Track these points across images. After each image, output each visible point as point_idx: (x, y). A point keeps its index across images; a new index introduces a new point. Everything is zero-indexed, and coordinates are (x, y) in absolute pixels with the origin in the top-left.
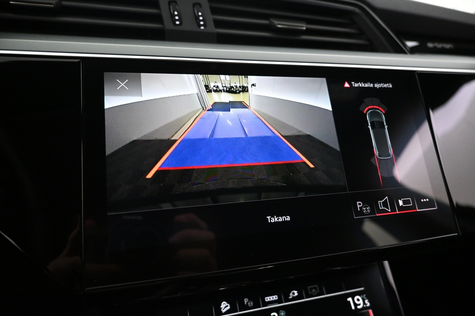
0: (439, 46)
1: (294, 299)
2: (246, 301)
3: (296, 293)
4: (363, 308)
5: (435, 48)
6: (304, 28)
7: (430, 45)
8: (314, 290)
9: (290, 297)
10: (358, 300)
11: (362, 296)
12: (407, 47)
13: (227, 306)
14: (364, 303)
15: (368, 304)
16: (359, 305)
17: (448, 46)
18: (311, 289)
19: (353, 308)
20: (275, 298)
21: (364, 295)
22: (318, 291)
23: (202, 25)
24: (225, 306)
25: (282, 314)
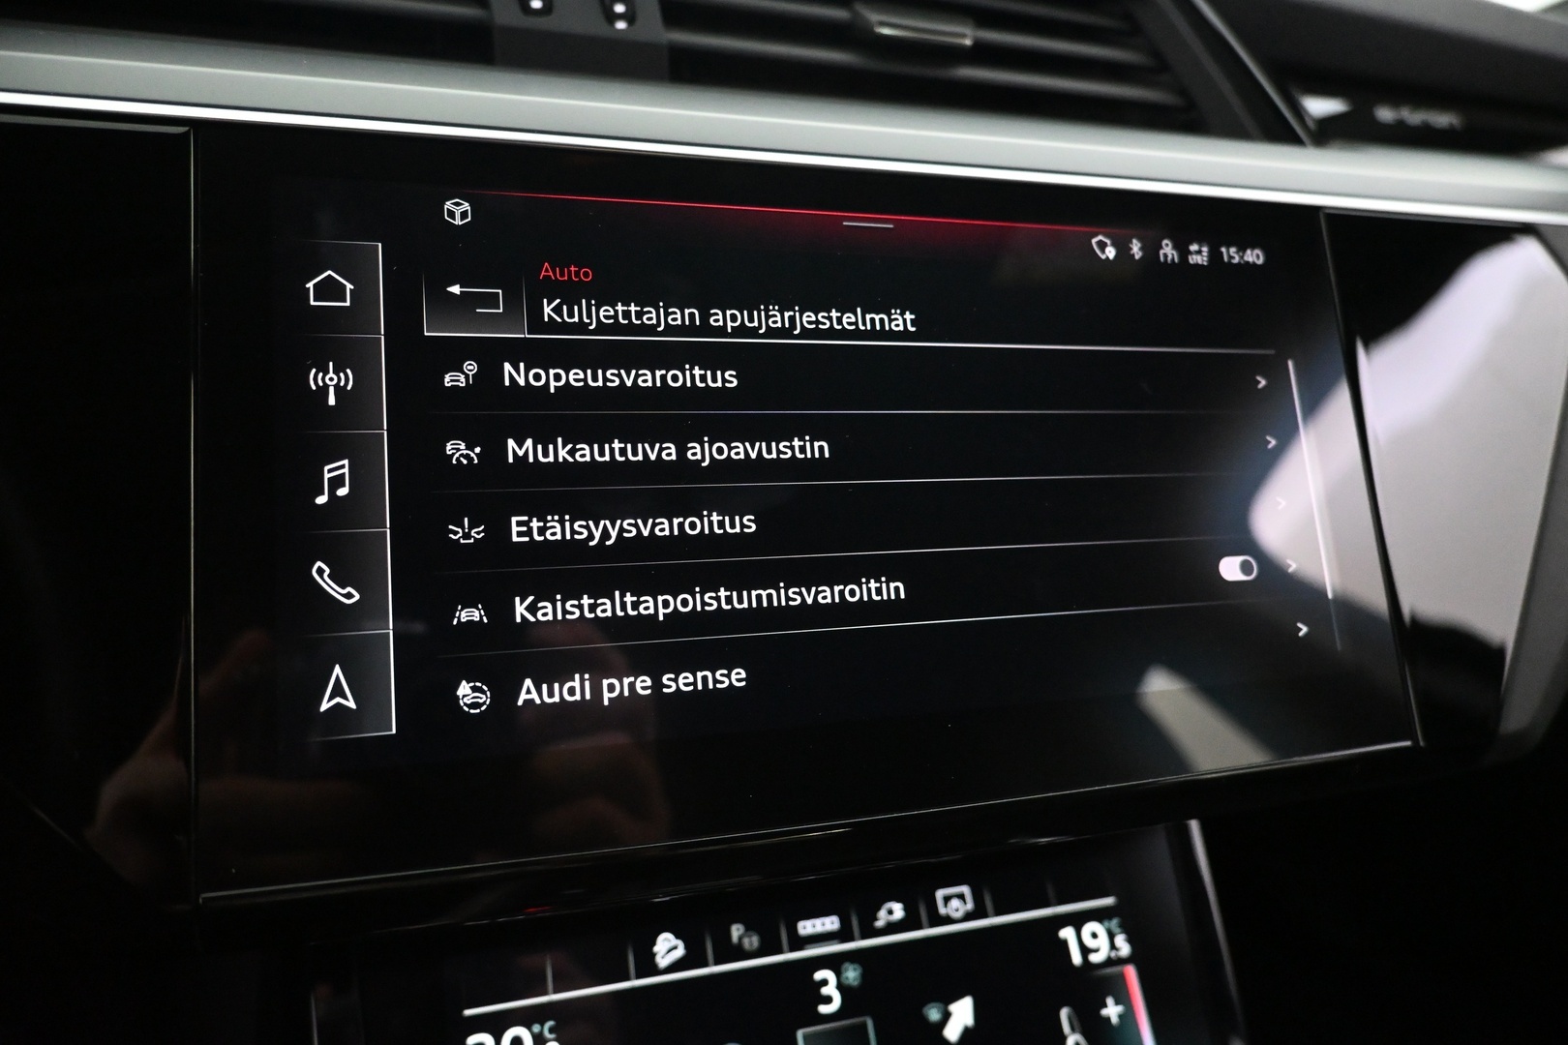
0: (1414, 117)
1: (892, 928)
2: (736, 931)
3: (898, 911)
4: (1109, 962)
5: (1400, 124)
6: (968, 42)
7: (1385, 114)
8: (955, 903)
9: (880, 923)
10: (1094, 936)
11: (1109, 924)
12: (1306, 119)
13: (675, 948)
14: (1113, 947)
15: (1124, 949)
16: (1097, 950)
17: (1443, 120)
18: (947, 899)
19: (1077, 960)
20: (830, 923)
21: (1117, 921)
22: (969, 906)
23: (620, 17)
24: (667, 948)
25: (852, 974)
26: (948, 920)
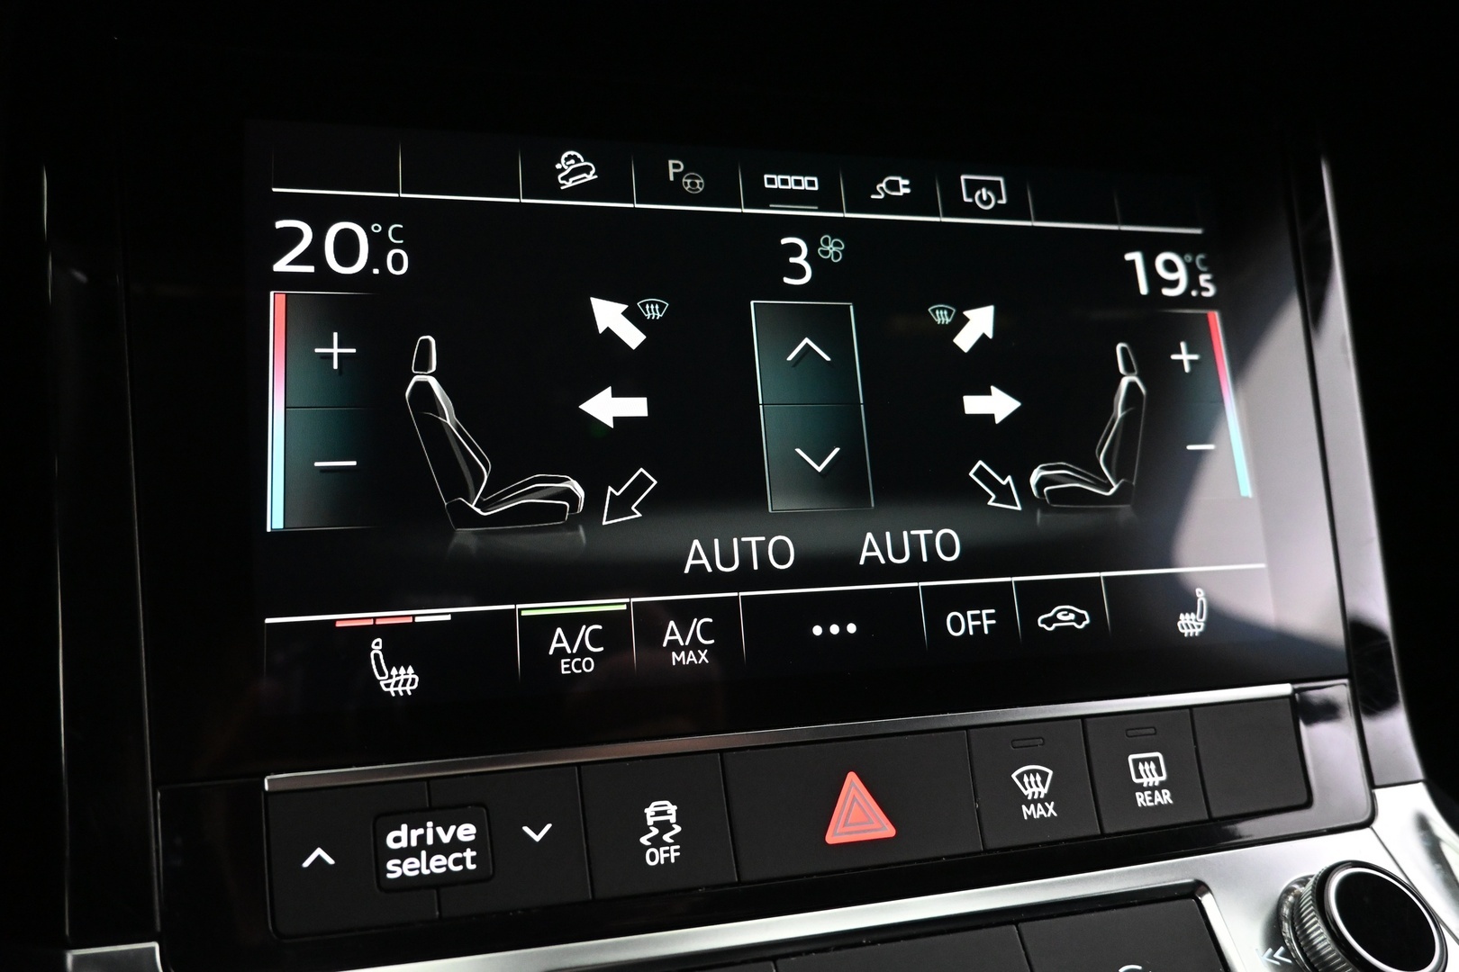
1: (890, 204)
2: (673, 167)
3: (904, 187)
4: (1184, 299)
8: (984, 193)
9: (878, 196)
10: (1170, 266)
11: (1189, 258)
13: (587, 170)
14: (1193, 282)
15: (1210, 291)
16: (1174, 284)
18: (973, 187)
19: (1144, 290)
20: (808, 183)
21: (1200, 257)
22: (1004, 201)
24: (572, 168)
25: (832, 249)
26: (973, 211)
